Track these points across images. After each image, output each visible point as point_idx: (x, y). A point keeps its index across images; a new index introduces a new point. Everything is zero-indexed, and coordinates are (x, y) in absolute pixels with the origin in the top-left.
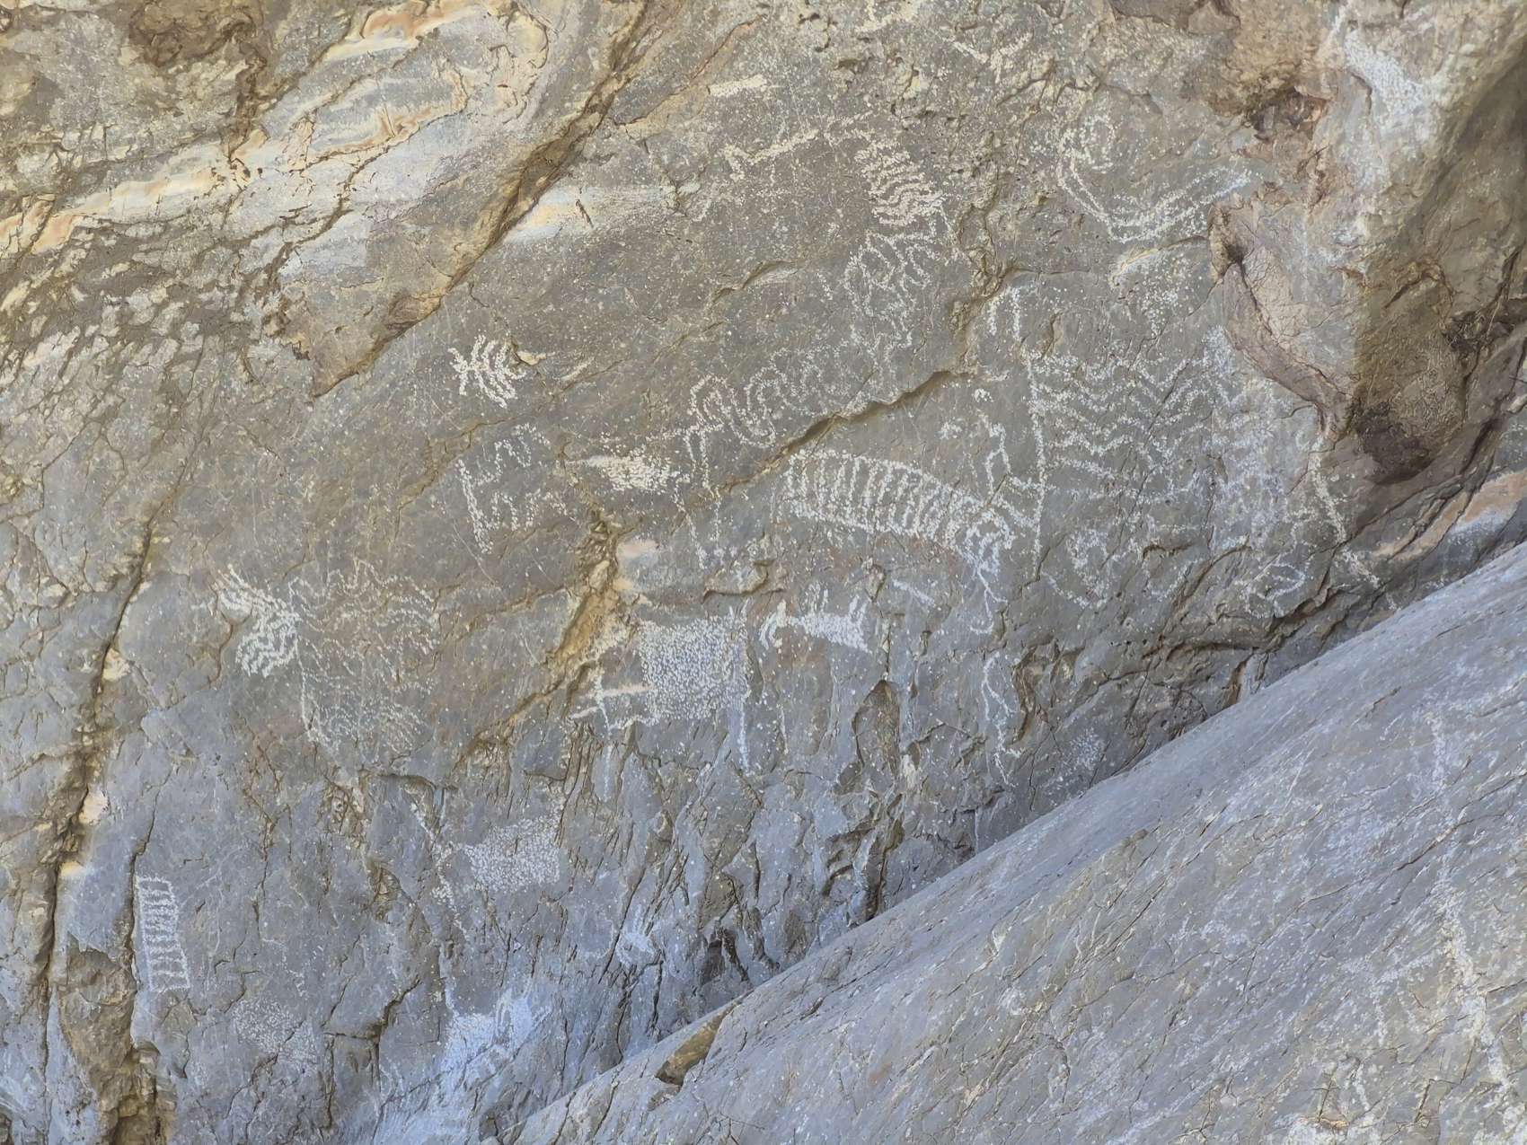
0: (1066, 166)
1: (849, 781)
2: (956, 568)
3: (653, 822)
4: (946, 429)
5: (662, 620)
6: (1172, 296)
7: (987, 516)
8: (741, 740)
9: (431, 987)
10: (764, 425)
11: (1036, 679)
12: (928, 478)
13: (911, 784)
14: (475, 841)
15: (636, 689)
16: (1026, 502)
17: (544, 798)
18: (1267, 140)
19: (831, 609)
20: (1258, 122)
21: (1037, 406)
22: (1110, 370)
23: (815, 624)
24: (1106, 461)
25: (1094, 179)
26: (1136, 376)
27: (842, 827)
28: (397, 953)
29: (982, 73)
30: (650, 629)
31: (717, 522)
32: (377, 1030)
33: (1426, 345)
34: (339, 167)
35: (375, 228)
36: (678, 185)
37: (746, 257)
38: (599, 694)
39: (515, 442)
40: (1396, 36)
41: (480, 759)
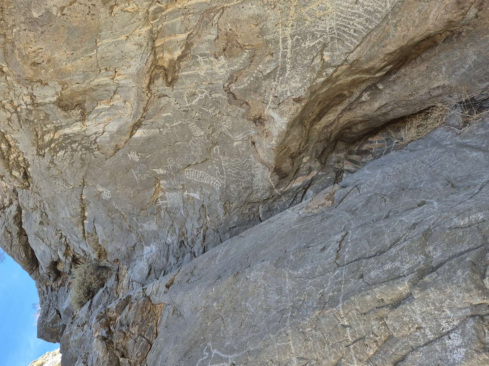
0: (224, 128)
1: (199, 219)
2: (213, 189)
3: (170, 222)
4: (209, 167)
5: (169, 192)
6: (244, 149)
7: (217, 181)
8: (182, 211)
9: (140, 242)
10: (180, 165)
11: (227, 206)
12: (207, 174)
13: (209, 220)
14: (144, 223)
15: (166, 202)
16: (223, 179)
17: (153, 217)
18: (257, 126)
19: (194, 192)
20: (255, 122)
21: (223, 164)
22: (234, 160)
23: (192, 194)
24: (235, 174)
25: (229, 130)
26: (239, 161)
27: (198, 227)
28: (135, 237)
29: (208, 113)
30: (167, 193)
31: (175, 178)
32: (134, 247)
33: (286, 158)
34: (102, 125)
35: (110, 135)
36: (159, 129)
37: (173, 140)
38: (160, 202)
39: (140, 166)
40: (278, 111)
41: (143, 212)
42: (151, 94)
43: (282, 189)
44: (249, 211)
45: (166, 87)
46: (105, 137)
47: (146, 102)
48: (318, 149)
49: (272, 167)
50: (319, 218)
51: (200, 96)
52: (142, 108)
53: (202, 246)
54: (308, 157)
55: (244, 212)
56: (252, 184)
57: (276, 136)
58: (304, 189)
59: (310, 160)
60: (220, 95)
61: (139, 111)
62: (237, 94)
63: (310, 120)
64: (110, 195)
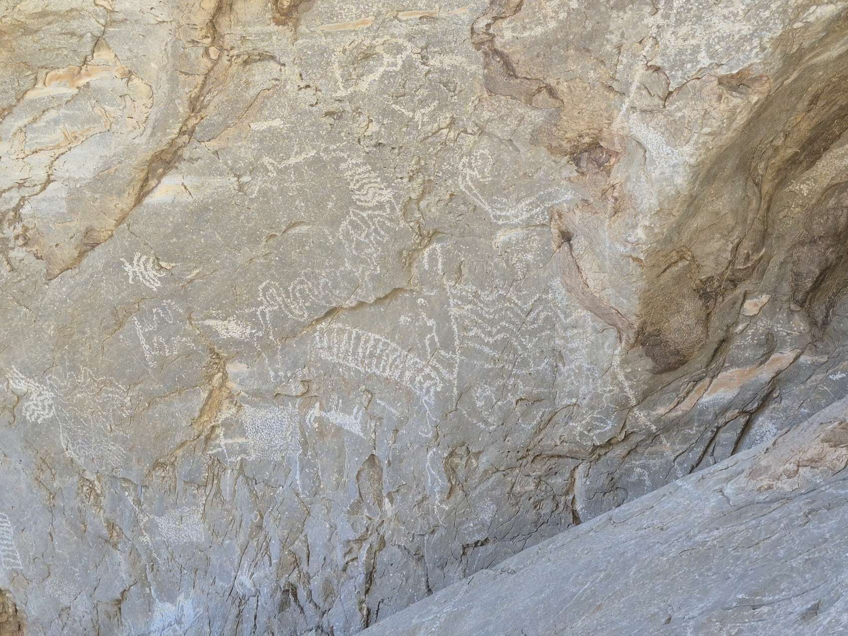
0: (464, 178)
1: (355, 508)
2: (411, 397)
3: (253, 516)
4: (402, 318)
5: (253, 405)
6: (530, 257)
7: (427, 370)
8: (297, 477)
9: (143, 586)
10: (301, 308)
11: (457, 465)
12: (394, 345)
13: (389, 514)
14: (161, 514)
15: (241, 440)
16: (450, 365)
17: (194, 496)
18: (583, 174)
19: (343, 410)
20: (577, 161)
21: (454, 311)
22: (495, 295)
23: (336, 418)
24: (494, 346)
25: (482, 187)
26: (510, 300)
27: (352, 536)
28: (124, 567)
29: (409, 123)
30: (248, 409)
31: (279, 357)
32: (119, 602)
33: (683, 296)
34: (44, 158)
35: (70, 193)
36: (239, 177)
37: (283, 220)
38: (223, 441)
39: (163, 309)
40: (660, 118)
41: (160, 473)
42: (221, 49)
43: (661, 410)
44: (537, 486)
45: (273, 27)
46: (51, 200)
47: (200, 79)
48: (803, 269)
49: (630, 326)
50: (797, 507)
51: (388, 63)
52: (185, 98)
53: (361, 609)
54: (765, 298)
55: (518, 489)
56: (553, 384)
57: (650, 209)
58: (743, 412)
59: (770, 309)
60: (458, 60)
61: (176, 108)
62: (517, 57)
63: (777, 161)
64: (50, 406)
